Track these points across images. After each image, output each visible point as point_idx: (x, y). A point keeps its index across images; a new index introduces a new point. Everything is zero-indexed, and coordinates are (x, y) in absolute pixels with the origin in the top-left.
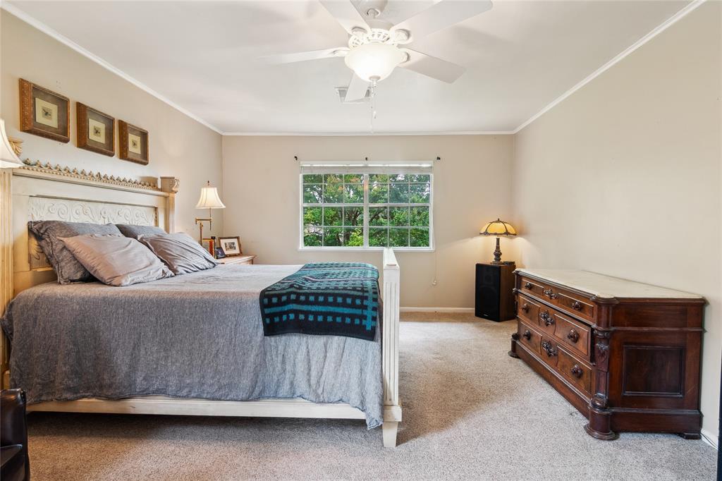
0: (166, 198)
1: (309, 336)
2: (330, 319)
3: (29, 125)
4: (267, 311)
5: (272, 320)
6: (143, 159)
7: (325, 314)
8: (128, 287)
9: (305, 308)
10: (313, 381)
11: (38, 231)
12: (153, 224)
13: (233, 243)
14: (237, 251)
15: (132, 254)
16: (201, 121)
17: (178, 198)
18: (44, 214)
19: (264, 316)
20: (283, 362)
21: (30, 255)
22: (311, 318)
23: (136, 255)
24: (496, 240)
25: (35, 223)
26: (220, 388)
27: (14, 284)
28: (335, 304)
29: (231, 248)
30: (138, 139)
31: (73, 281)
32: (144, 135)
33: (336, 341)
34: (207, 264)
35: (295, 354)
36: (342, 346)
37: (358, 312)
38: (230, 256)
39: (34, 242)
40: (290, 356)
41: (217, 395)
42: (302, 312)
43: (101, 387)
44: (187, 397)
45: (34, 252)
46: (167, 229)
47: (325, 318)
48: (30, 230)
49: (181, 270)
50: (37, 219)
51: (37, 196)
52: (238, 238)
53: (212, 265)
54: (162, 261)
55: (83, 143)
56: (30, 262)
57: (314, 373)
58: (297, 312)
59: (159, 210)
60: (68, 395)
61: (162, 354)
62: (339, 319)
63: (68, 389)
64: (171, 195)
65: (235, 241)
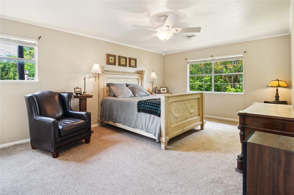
0: (141, 76)
1: (147, 114)
2: (151, 110)
3: (108, 63)
4: (138, 106)
5: (139, 108)
6: (135, 66)
7: (150, 108)
8: (120, 98)
9: (146, 106)
10: (146, 126)
11: (109, 85)
12: (137, 83)
13: (165, 89)
14: (166, 92)
15: (124, 91)
16: (156, 52)
17: (145, 76)
18: (110, 81)
19: (138, 107)
20: (141, 120)
21: (107, 90)
22: (146, 109)
23: (125, 91)
24: (276, 89)
25: (108, 83)
26: (129, 124)
27: (104, 96)
28: (152, 106)
29: (164, 91)
30: (134, 61)
31: (112, 96)
32: (136, 60)
33: (153, 116)
34: (146, 95)
35: (143, 118)
36: (154, 118)
37: (157, 108)
38: (163, 93)
39: (108, 87)
40: (142, 118)
41: (129, 125)
42: (144, 107)
43: (113, 119)
44: (124, 125)
45: (108, 90)
46: (141, 85)
47: (149, 109)
48: (107, 85)
49: (136, 95)
50: (109, 83)
51: (109, 78)
52: (166, 87)
53: (147, 95)
54: (133, 93)
55: (120, 65)
56: (107, 92)
57: (147, 124)
58: (143, 107)
59: (139, 80)
60: (108, 120)
61: (121, 114)
62: (153, 110)
63: (108, 119)
64: (143, 75)
65: (166, 88)
